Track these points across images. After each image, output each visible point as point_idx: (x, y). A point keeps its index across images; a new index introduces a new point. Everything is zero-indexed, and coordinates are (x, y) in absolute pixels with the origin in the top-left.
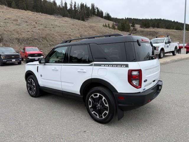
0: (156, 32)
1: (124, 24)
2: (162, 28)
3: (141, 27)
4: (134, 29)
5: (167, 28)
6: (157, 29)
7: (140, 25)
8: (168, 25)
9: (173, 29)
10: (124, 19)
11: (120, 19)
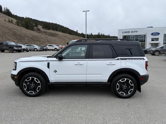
0: (56, 34)
1: (27, 23)
2: (60, 31)
3: (43, 28)
4: (37, 29)
5: (63, 32)
6: (56, 31)
7: (41, 26)
8: (63, 30)
9: (67, 33)
10: (25, 18)
11: (21, 17)
